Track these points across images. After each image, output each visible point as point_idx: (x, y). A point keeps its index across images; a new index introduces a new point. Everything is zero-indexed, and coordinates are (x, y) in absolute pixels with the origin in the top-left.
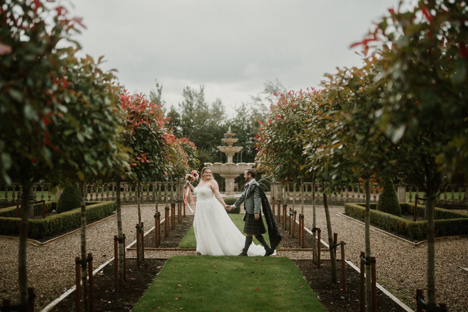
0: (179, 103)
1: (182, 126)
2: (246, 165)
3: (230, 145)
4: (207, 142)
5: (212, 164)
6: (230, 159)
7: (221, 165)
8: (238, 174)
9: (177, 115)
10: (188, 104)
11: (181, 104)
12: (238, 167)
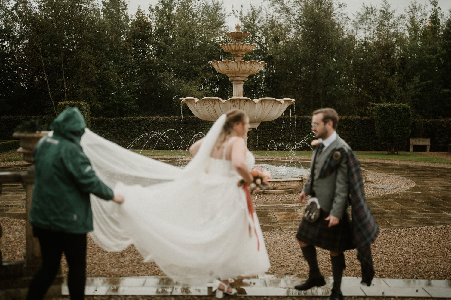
0: (150, 5)
1: (155, 44)
2: (275, 100)
3: (238, 57)
4: (195, 68)
5: (196, 100)
6: (238, 91)
7: (219, 101)
8: (257, 122)
9: (148, 26)
10: (165, 8)
11: (153, 7)
12: (258, 106)
